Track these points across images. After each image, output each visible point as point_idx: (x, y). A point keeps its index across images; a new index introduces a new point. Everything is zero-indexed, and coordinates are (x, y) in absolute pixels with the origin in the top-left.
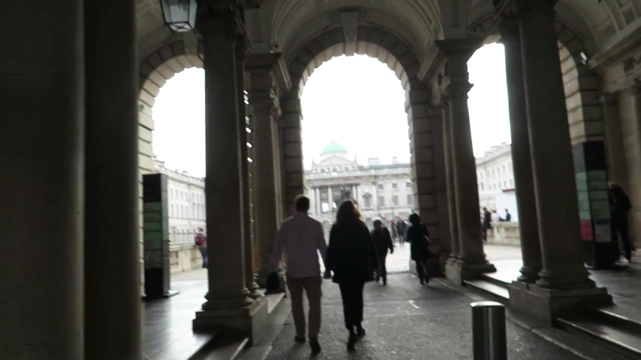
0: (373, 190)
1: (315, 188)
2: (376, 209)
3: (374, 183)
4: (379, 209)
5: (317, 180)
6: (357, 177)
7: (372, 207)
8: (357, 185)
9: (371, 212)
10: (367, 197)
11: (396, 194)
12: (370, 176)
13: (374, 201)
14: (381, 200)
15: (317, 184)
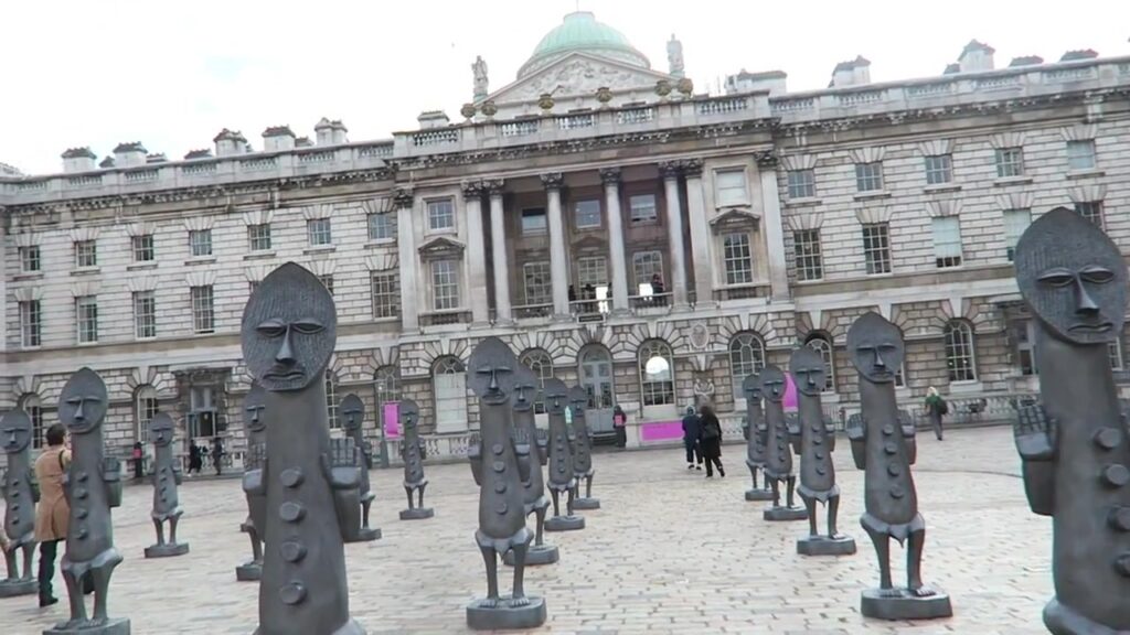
0: (763, 196)
1: (482, 195)
2: (781, 287)
3: (766, 162)
4: (795, 290)
5: (488, 156)
6: (681, 135)
7: (759, 280)
8: (684, 174)
9: (757, 304)
10: (737, 228)
11: (876, 214)
12: (748, 126)
13: (773, 249)
14: (806, 246)
15: (487, 174)
